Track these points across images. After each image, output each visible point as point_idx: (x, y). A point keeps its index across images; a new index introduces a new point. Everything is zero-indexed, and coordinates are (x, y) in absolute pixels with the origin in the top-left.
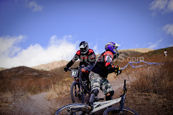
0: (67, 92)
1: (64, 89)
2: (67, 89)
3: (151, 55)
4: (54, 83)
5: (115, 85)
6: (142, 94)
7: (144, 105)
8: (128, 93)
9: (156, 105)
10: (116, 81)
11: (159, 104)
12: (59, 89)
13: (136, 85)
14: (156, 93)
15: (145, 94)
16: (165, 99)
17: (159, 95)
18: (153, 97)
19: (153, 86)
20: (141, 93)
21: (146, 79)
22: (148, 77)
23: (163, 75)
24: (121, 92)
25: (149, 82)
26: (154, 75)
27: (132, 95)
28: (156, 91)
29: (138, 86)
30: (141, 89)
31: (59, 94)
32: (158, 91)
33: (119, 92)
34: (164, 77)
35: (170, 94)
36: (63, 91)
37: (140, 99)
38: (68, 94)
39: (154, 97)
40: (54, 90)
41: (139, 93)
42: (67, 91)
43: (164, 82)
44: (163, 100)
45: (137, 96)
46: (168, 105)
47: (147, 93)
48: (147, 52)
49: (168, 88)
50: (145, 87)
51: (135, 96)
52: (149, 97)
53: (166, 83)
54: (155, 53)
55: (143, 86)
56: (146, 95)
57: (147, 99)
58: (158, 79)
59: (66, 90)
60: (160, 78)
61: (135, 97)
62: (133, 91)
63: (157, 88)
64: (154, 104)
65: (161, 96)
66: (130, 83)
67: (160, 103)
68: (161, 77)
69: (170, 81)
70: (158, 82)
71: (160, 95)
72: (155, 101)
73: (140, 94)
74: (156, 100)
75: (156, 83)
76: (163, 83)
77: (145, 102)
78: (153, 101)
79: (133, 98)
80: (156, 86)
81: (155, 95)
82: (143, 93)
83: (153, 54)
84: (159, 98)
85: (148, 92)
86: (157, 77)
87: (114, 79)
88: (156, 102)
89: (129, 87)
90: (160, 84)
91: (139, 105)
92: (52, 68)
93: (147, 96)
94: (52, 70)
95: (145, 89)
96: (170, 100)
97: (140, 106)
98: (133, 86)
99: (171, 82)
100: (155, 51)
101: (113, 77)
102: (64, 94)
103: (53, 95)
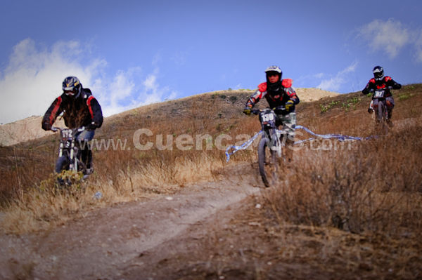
0: (65, 214)
1: (57, 205)
2: (66, 206)
3: (329, 109)
4: (27, 185)
5: (213, 199)
6: (297, 229)
7: (303, 261)
8: (254, 224)
9: (340, 263)
10: (217, 185)
11: (350, 262)
12: (42, 204)
13: (278, 201)
14: (340, 226)
15: (306, 227)
16: (368, 247)
17: (349, 233)
18: (330, 238)
19: (332, 206)
20: (295, 224)
21: (312, 181)
22: (316, 176)
23: (364, 171)
24: (232, 220)
25: (319, 192)
26: (335, 170)
27: (266, 230)
28: (341, 220)
29: (285, 202)
30: (295, 213)
31: (40, 220)
32: (348, 220)
33: (225, 220)
34: (367, 179)
35: (383, 230)
36: (51, 210)
37: (291, 243)
38: (67, 221)
39: (333, 238)
40: (27, 205)
41: (288, 226)
42: (64, 210)
43: (367, 193)
44: (362, 249)
45: (281, 235)
46: (377, 265)
47: (314, 225)
48: (316, 99)
49: (380, 212)
50: (306, 207)
51: (276, 234)
52: (318, 238)
53: (372, 197)
54: (340, 105)
55: (300, 203)
56: (308, 233)
57: (314, 245)
58: (349, 183)
59: (61, 208)
60: (355, 181)
61: (276, 237)
62: (269, 218)
63: (344, 211)
64: (332, 261)
65: (357, 237)
66: (260, 194)
67: (353, 258)
68: (358, 178)
69: (386, 190)
70: (348, 193)
71: (353, 233)
72: (337, 251)
73: (291, 228)
74: (340, 248)
75: (343, 197)
76: (363, 196)
77: (306, 255)
78: (331, 252)
79: (268, 239)
80: (340, 205)
81: (336, 231)
82: (302, 226)
83: (334, 106)
84: (351, 242)
85: (317, 224)
86: (344, 178)
87: (211, 179)
88: (339, 255)
89: (258, 206)
90: (353, 198)
91: (287, 261)
92: (23, 138)
93: (311, 235)
94: (22, 144)
95: (306, 211)
96: (384, 248)
97: (291, 266)
98: (270, 203)
99: (389, 193)
100: (339, 97)
101: (209, 173)
102: (56, 218)
103: (21, 222)
